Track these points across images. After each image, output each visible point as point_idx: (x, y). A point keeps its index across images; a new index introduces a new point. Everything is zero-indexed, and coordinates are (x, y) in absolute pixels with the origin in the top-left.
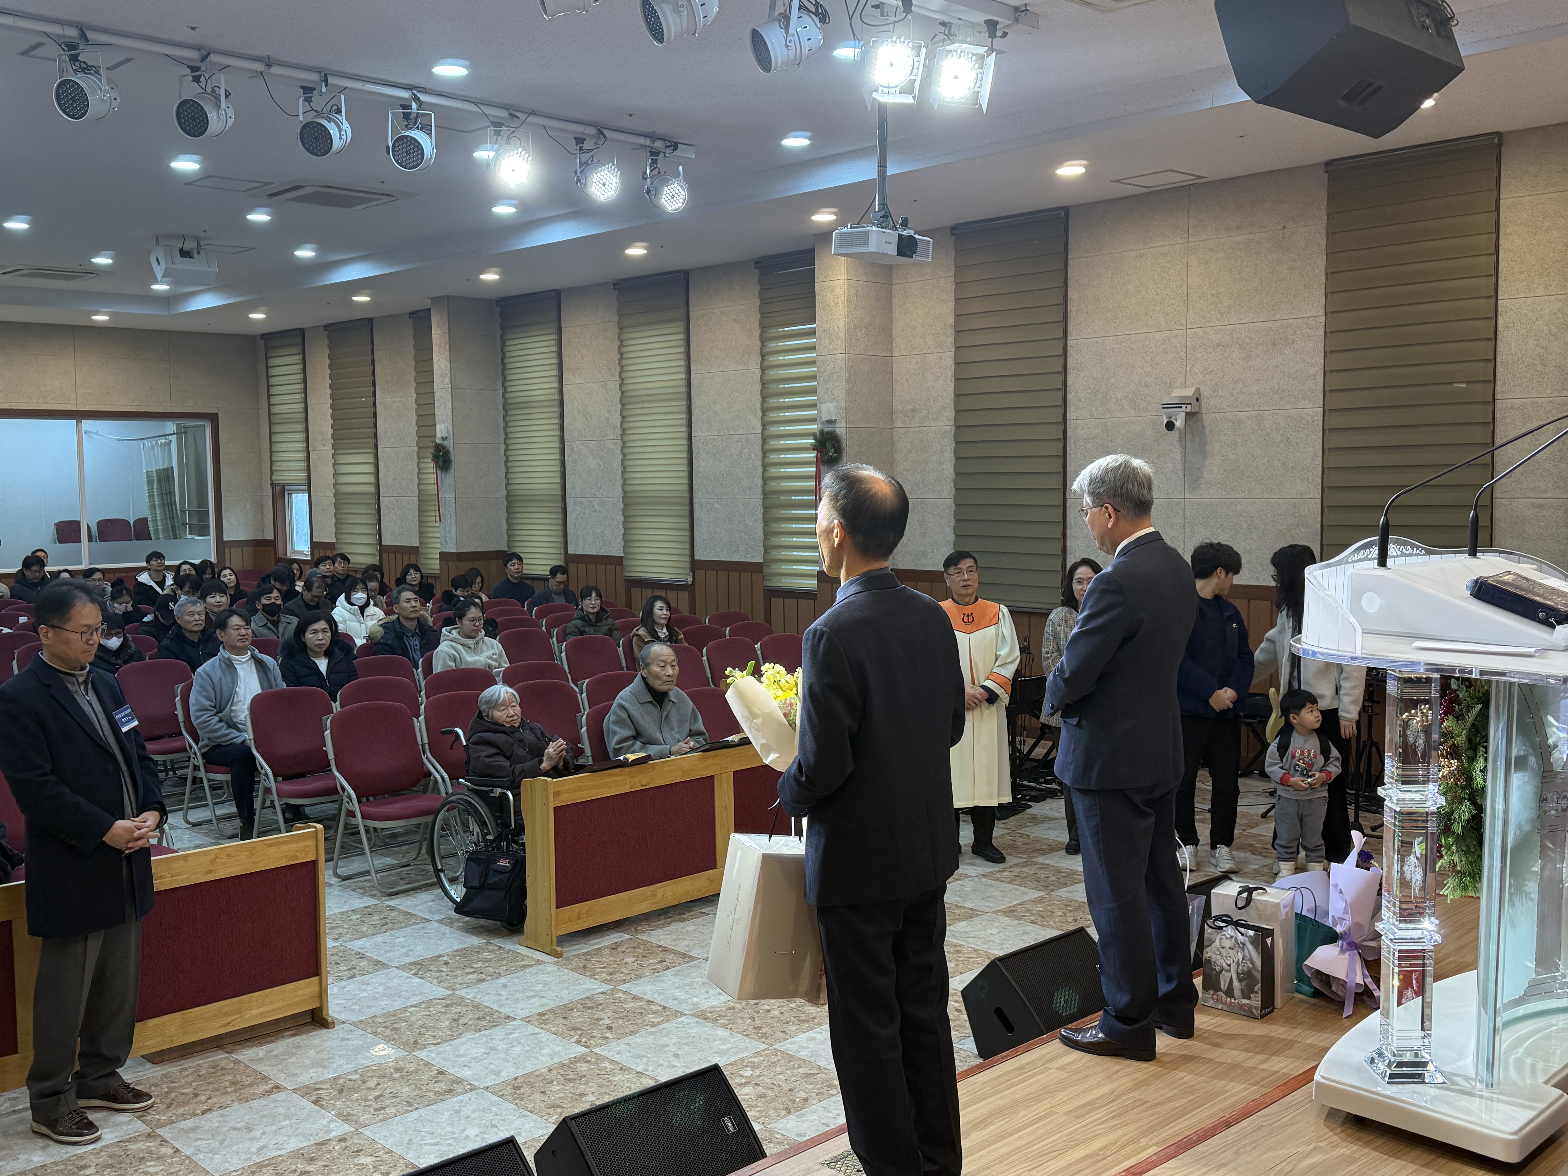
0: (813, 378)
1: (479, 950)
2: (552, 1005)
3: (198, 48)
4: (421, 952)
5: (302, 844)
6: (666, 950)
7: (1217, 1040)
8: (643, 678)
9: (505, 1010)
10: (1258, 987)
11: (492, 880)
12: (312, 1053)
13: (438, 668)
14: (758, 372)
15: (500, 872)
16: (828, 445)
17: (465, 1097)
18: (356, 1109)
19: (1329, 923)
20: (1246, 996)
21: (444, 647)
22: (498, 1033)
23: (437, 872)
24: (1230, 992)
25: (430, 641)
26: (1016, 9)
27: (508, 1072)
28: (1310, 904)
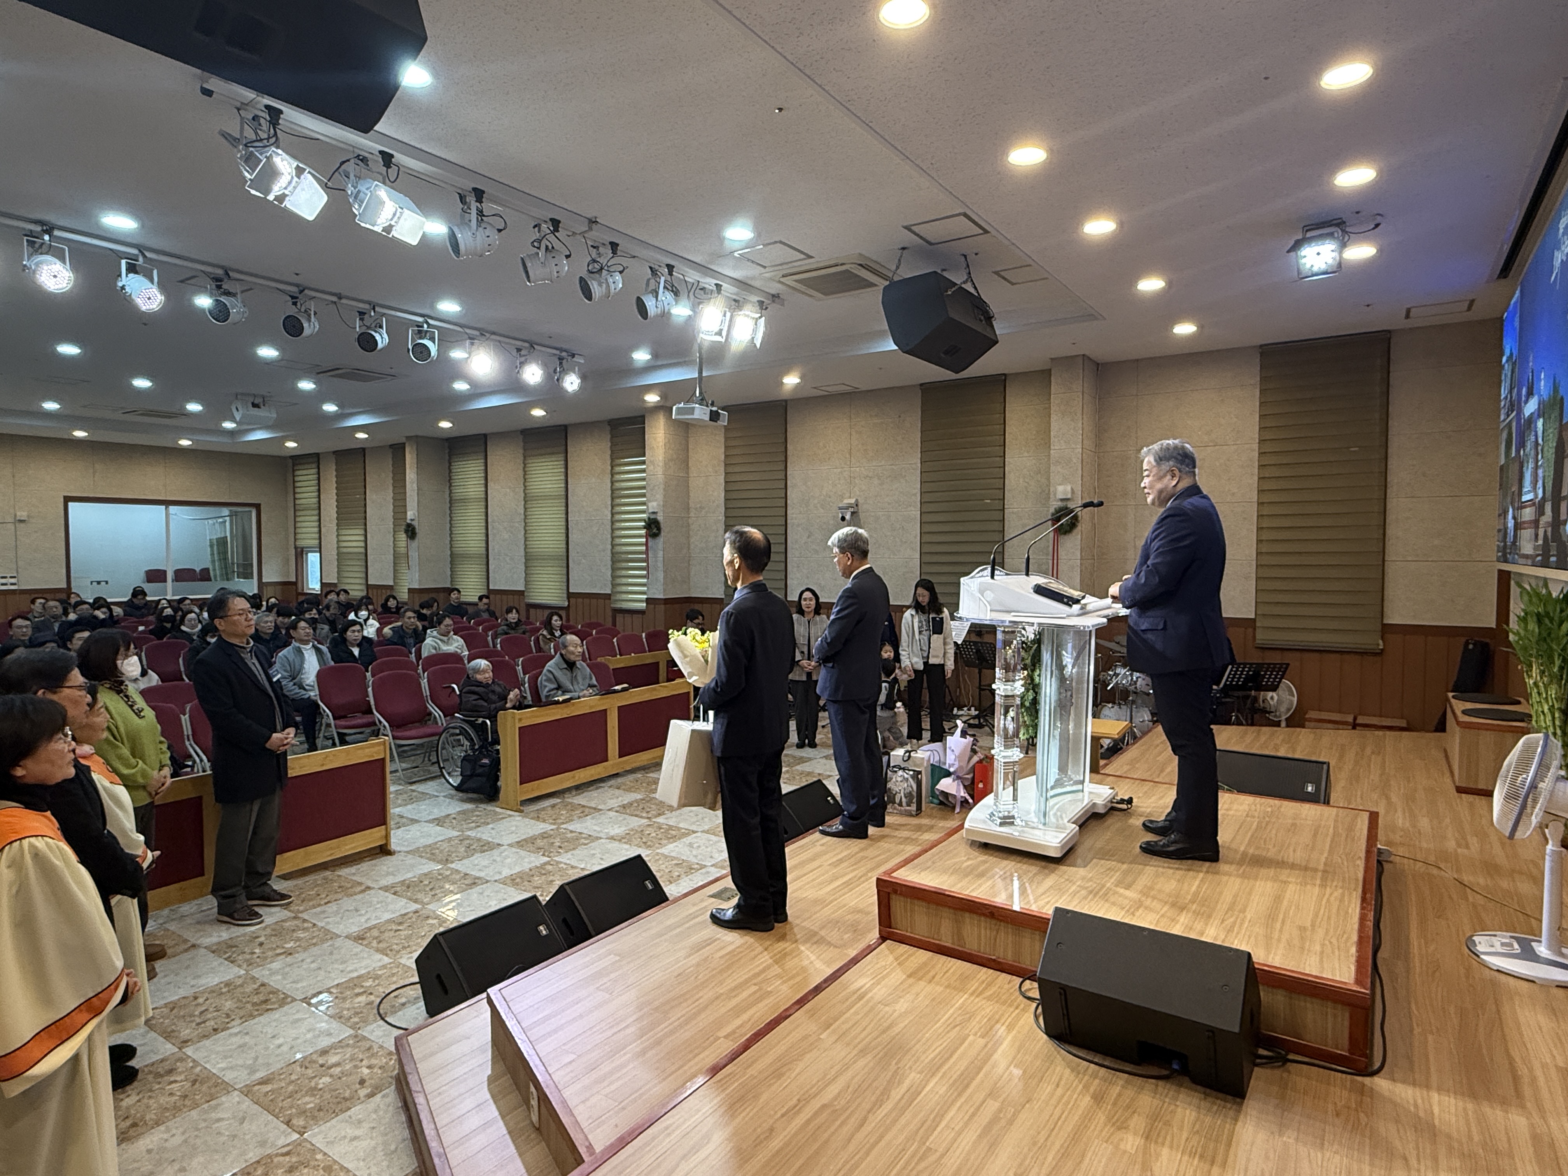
0: (644, 488)
1: (473, 811)
2: (524, 837)
3: (297, 285)
4: (438, 813)
5: (377, 749)
6: (584, 806)
7: (897, 827)
8: (562, 655)
9: (496, 841)
10: (915, 800)
11: (479, 770)
12: (385, 868)
13: (425, 654)
14: (609, 485)
15: (483, 766)
16: (653, 526)
17: (484, 886)
18: (420, 896)
19: (947, 767)
20: (908, 805)
21: (428, 641)
22: (495, 852)
23: (441, 768)
24: (900, 804)
25: (420, 637)
26: (773, 296)
27: (506, 872)
28: (937, 759)
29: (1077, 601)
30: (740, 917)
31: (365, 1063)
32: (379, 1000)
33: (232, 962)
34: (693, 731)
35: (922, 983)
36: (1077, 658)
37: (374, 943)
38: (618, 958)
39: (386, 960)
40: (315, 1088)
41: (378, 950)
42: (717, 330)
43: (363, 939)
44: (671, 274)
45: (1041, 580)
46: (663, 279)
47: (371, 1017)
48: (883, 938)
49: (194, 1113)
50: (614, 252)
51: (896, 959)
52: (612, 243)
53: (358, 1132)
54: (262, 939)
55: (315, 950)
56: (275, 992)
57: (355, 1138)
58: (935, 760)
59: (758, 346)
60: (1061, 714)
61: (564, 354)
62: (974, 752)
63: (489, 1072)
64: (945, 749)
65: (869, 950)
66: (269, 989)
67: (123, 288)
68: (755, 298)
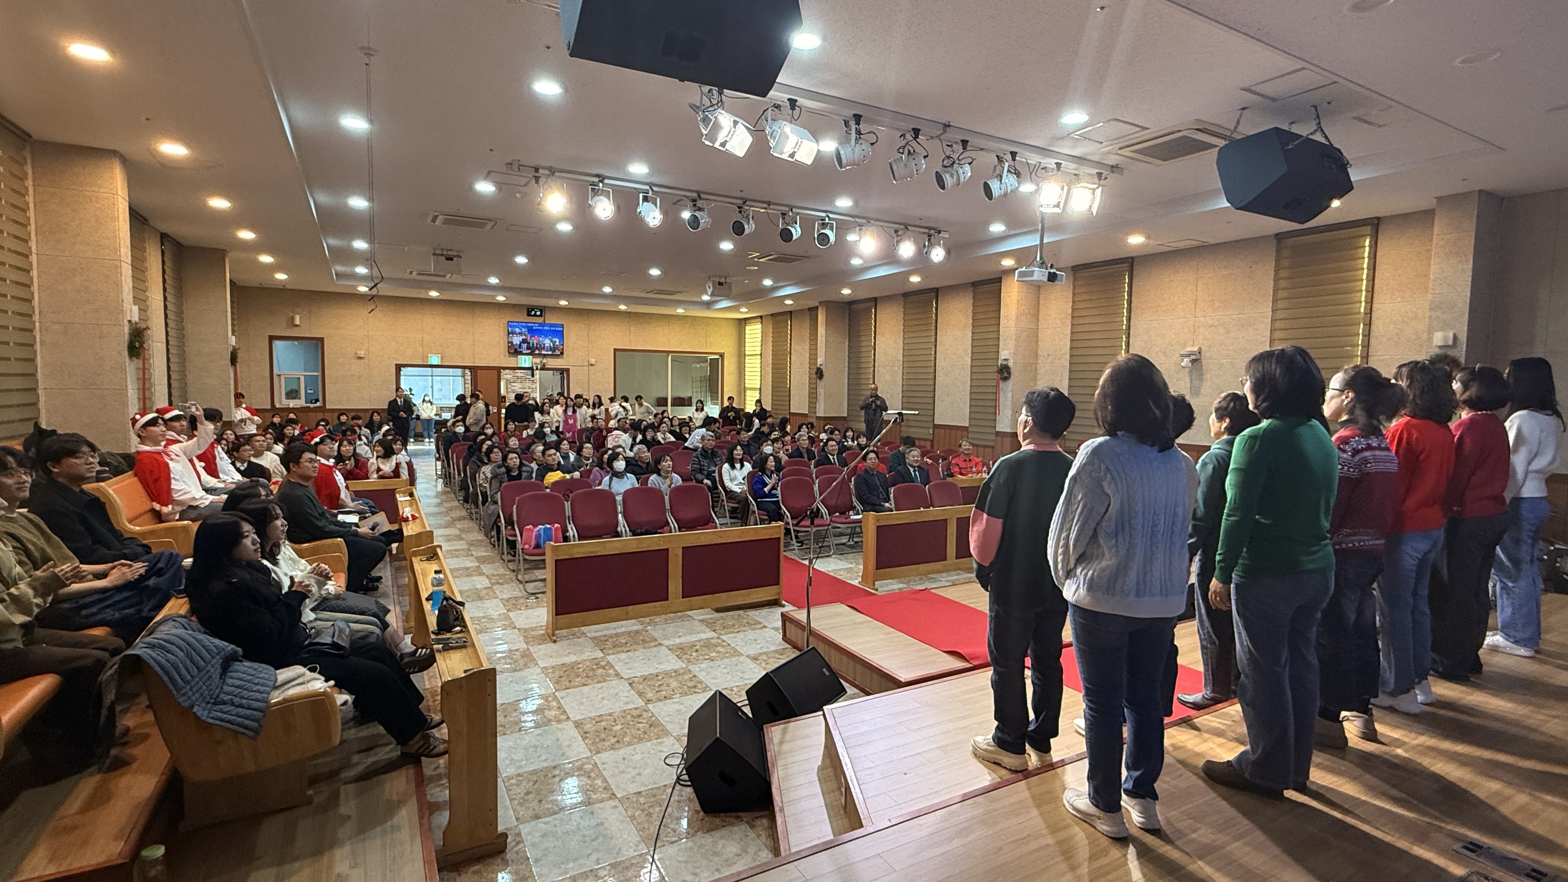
0: (998, 338)
3: (742, 199)
14: (970, 336)
16: (1004, 371)
26: (1112, 167)
42: (1055, 203)
44: (1014, 159)
46: (1007, 164)
50: (964, 148)
52: (962, 141)
56: (701, 682)
59: (1094, 214)
61: (932, 232)
63: (820, 764)
66: (697, 679)
67: (640, 213)
68: (1095, 171)
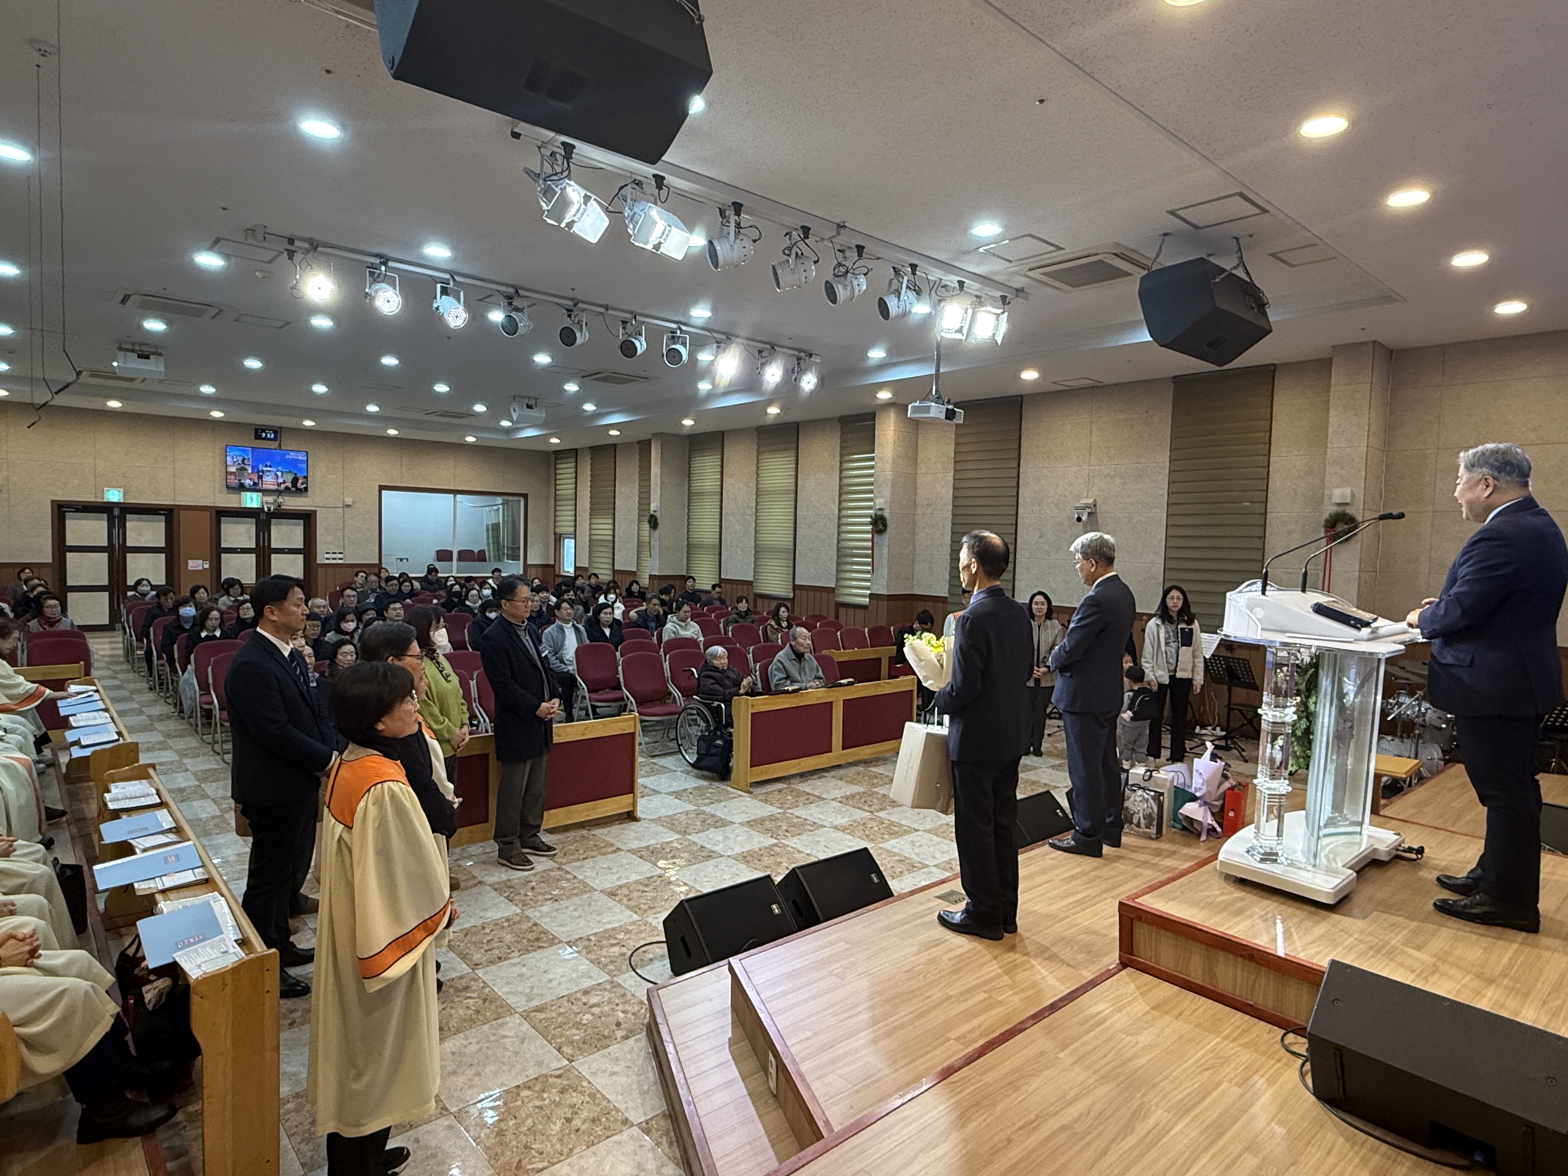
0: (871, 484)
1: (707, 788)
2: (753, 818)
3: (572, 299)
4: (676, 786)
5: (628, 723)
6: (808, 794)
7: (1134, 849)
8: (791, 646)
9: (729, 819)
10: (1155, 823)
11: (713, 751)
12: (633, 833)
13: (665, 638)
14: (838, 480)
15: (717, 746)
16: (879, 522)
17: (718, 860)
19: (1192, 790)
20: (1148, 827)
21: (669, 625)
22: (728, 829)
23: (679, 745)
24: (1138, 825)
25: (661, 622)
26: (1017, 290)
27: (738, 850)
28: (1181, 780)
29: (1367, 624)
30: (968, 922)
31: (620, 1007)
32: (630, 953)
33: (511, 901)
34: (928, 734)
35: (1168, 1018)
36: (1360, 688)
37: (625, 901)
38: (848, 946)
39: (636, 917)
40: (580, 1023)
41: (627, 907)
42: (957, 327)
43: (615, 895)
44: (914, 273)
45: (1323, 599)
46: (906, 278)
47: (624, 968)
48: (1124, 964)
49: (486, 1027)
50: (860, 255)
51: (1139, 988)
52: (857, 246)
53: (616, 1069)
54: (533, 884)
55: (576, 900)
56: (545, 932)
57: (613, 1074)
58: (1179, 781)
59: (999, 343)
60: (1339, 747)
61: (802, 354)
62: (1225, 777)
63: (730, 1035)
64: (1191, 773)
65: (1108, 975)
66: (540, 929)
67: (437, 308)
68: (998, 294)
